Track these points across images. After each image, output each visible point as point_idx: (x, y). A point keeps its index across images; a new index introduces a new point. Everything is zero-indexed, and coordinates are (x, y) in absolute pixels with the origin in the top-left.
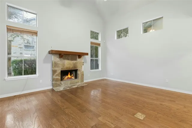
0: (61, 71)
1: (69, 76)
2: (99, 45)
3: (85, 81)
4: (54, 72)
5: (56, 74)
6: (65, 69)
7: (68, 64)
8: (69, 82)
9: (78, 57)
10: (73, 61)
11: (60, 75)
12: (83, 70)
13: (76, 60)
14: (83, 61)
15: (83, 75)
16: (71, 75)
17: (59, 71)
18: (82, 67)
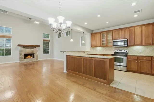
0: (24, 54)
1: (29, 57)
2: (49, 41)
3: (39, 60)
4: (20, 54)
5: (22, 55)
6: (27, 53)
7: (28, 51)
8: (29, 59)
9: (34, 47)
10: (31, 50)
11: (24, 56)
12: (37, 54)
13: (33, 49)
14: (38, 49)
15: (38, 56)
16: (30, 56)
17: (23, 54)
18: (37, 52)
